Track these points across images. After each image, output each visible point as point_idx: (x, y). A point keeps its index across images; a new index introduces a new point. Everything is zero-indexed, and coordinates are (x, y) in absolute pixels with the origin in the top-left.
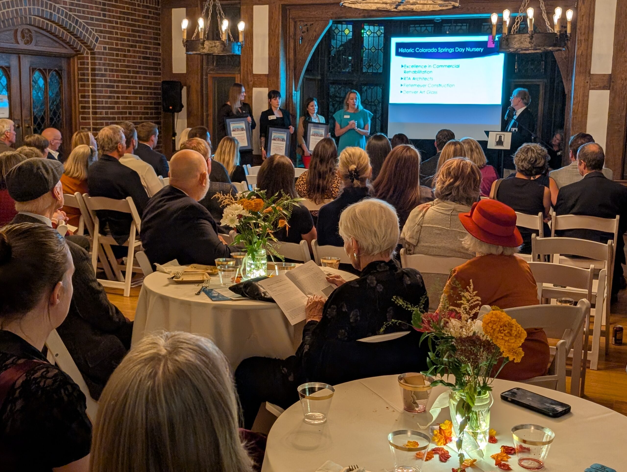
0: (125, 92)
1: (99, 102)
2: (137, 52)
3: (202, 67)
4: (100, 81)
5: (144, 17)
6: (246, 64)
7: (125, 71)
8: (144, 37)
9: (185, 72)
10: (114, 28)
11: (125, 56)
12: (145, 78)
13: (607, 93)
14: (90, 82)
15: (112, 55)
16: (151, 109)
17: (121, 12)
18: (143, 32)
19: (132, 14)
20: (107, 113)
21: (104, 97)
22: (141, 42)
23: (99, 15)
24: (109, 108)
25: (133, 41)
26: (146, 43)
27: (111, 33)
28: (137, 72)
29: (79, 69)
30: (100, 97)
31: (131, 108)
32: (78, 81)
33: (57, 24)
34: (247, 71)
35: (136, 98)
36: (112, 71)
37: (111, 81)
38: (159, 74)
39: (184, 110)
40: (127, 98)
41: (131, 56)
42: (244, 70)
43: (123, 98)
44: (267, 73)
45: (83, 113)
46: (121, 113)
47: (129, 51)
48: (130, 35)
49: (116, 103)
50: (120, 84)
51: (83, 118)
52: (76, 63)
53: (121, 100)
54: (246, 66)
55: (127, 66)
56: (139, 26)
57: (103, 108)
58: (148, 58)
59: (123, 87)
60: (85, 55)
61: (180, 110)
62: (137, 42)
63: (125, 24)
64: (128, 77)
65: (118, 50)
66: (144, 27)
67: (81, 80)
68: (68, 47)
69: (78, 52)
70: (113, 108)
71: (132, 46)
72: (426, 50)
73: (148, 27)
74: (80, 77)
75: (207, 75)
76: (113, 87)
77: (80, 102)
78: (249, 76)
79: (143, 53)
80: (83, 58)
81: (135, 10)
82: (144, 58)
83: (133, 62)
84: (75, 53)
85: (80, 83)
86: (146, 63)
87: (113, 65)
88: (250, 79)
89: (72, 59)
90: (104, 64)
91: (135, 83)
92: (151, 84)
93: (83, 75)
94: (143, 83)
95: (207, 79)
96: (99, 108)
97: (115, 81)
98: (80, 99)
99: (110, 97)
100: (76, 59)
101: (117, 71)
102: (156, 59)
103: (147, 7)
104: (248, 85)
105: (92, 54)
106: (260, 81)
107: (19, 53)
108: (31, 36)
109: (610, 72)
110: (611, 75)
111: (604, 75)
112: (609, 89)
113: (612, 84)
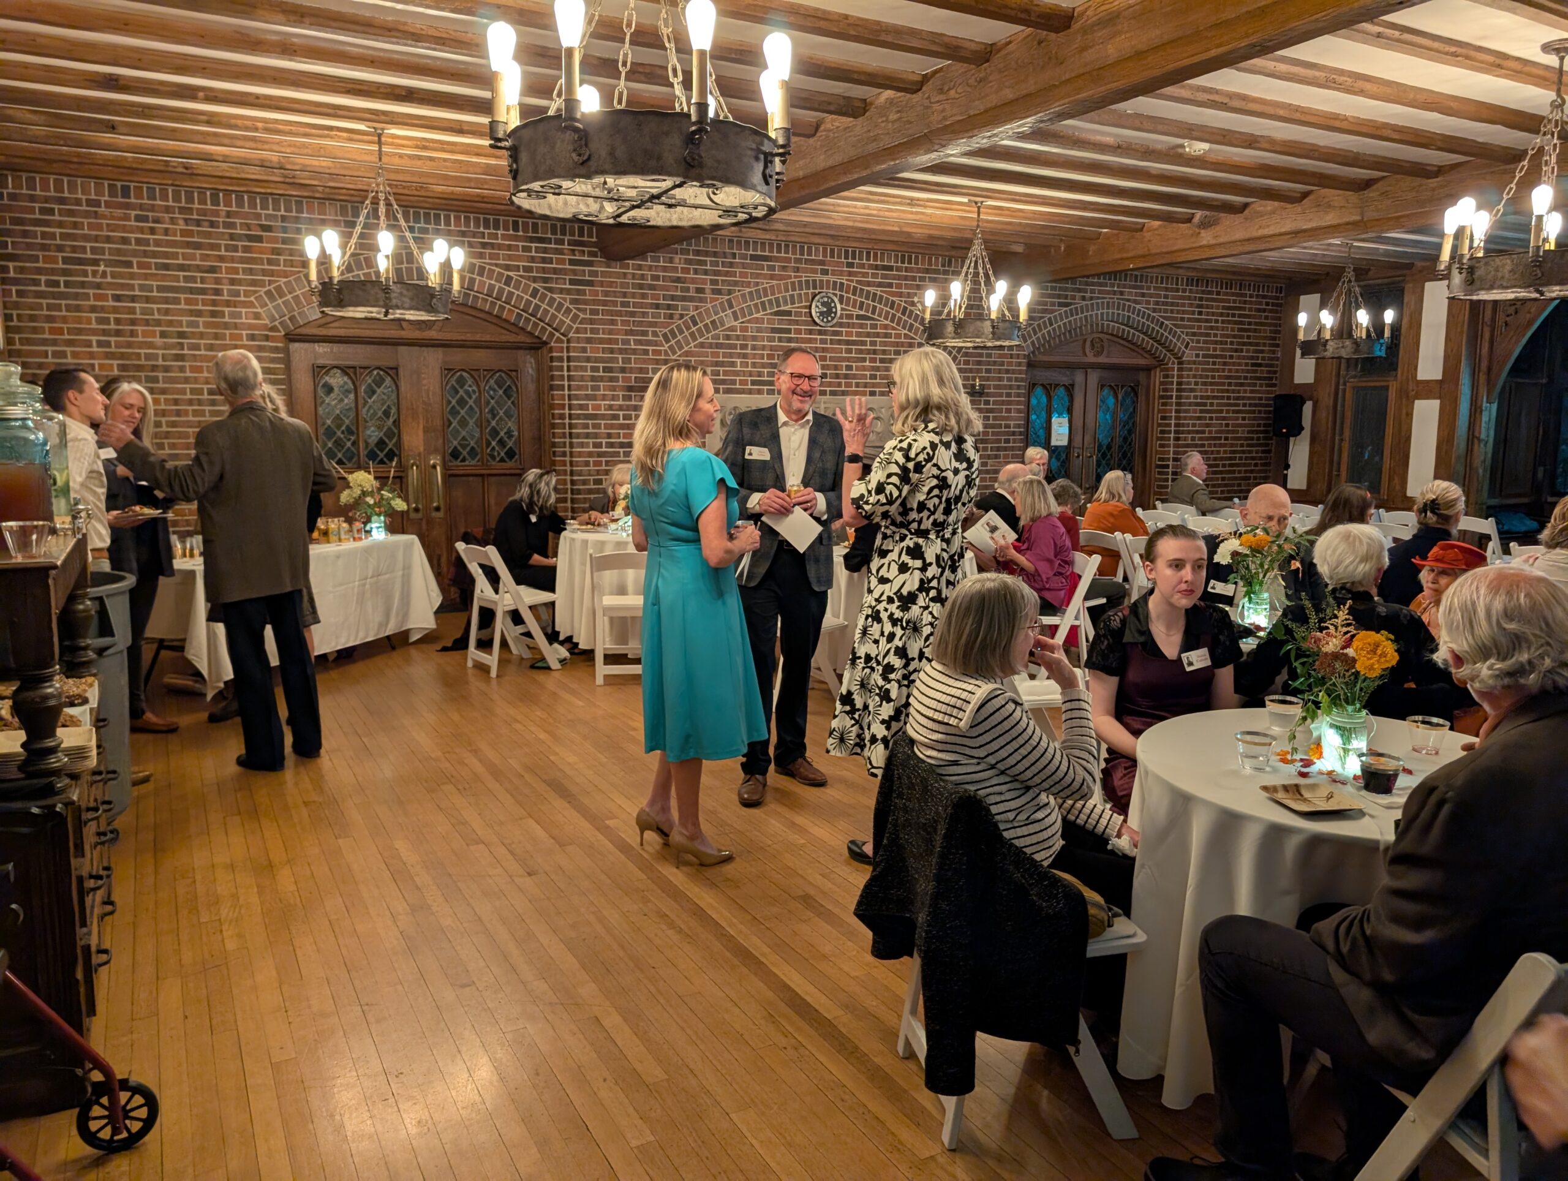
0: (1220, 411)
1: (1183, 425)
2: (1244, 358)
3: (1338, 374)
4: (1188, 397)
5: (1259, 310)
6: (1406, 367)
7: (1223, 384)
8: (1256, 337)
9: (1312, 380)
10: (1212, 328)
11: (1225, 364)
14: (1174, 400)
15: (1208, 363)
16: (1257, 432)
17: (1224, 308)
18: (1255, 331)
19: (1240, 308)
20: (1193, 439)
21: (1191, 418)
22: (1250, 344)
23: (1193, 313)
24: (1198, 432)
25: (1239, 344)
26: (1257, 344)
27: (1208, 334)
28: (1242, 385)
29: (1162, 383)
30: (1185, 418)
32: (1159, 399)
33: (1136, 329)
34: (1408, 377)
35: (1237, 419)
36: (1205, 384)
37: (1202, 397)
38: (1275, 385)
39: (1306, 434)
40: (1224, 418)
41: (1234, 364)
42: (1403, 374)
43: (1217, 419)
44: (1440, 378)
45: (1162, 439)
46: (1215, 439)
47: (1231, 357)
48: (1235, 337)
49: (1208, 425)
50: (1215, 401)
51: (1162, 446)
52: (1158, 377)
53: (1215, 422)
54: (1406, 370)
55: (1228, 377)
56: (1250, 324)
57: (1189, 432)
58: (1260, 365)
59: (1219, 405)
60: (1171, 366)
61: (1299, 433)
62: (1244, 344)
63: (1229, 322)
64: (1228, 391)
65: (1216, 356)
66: (1256, 324)
67: (1163, 397)
68: (1147, 356)
69: (1160, 363)
70: (1203, 432)
71: (1236, 351)
73: (1262, 324)
75: (1345, 384)
76: (1205, 405)
77: (1159, 425)
78: (1413, 383)
79: (1253, 358)
80: (1167, 370)
81: (1245, 302)
82: (1253, 365)
83: (1237, 371)
84: (1157, 363)
85: (1161, 401)
86: (1256, 372)
87: (1207, 377)
88: (1411, 388)
89: (1152, 372)
90: (1195, 376)
91: (1237, 398)
92: (1260, 399)
93: (1165, 390)
95: (1344, 391)
96: (1183, 432)
97: (1208, 398)
98: (1159, 421)
99: (1199, 418)
100: (1158, 370)
101: (1212, 384)
102: (1271, 366)
103: (1264, 297)
104: (1408, 397)
105: (1179, 363)
106: (1427, 390)
107: (1086, 367)
108: (1102, 346)
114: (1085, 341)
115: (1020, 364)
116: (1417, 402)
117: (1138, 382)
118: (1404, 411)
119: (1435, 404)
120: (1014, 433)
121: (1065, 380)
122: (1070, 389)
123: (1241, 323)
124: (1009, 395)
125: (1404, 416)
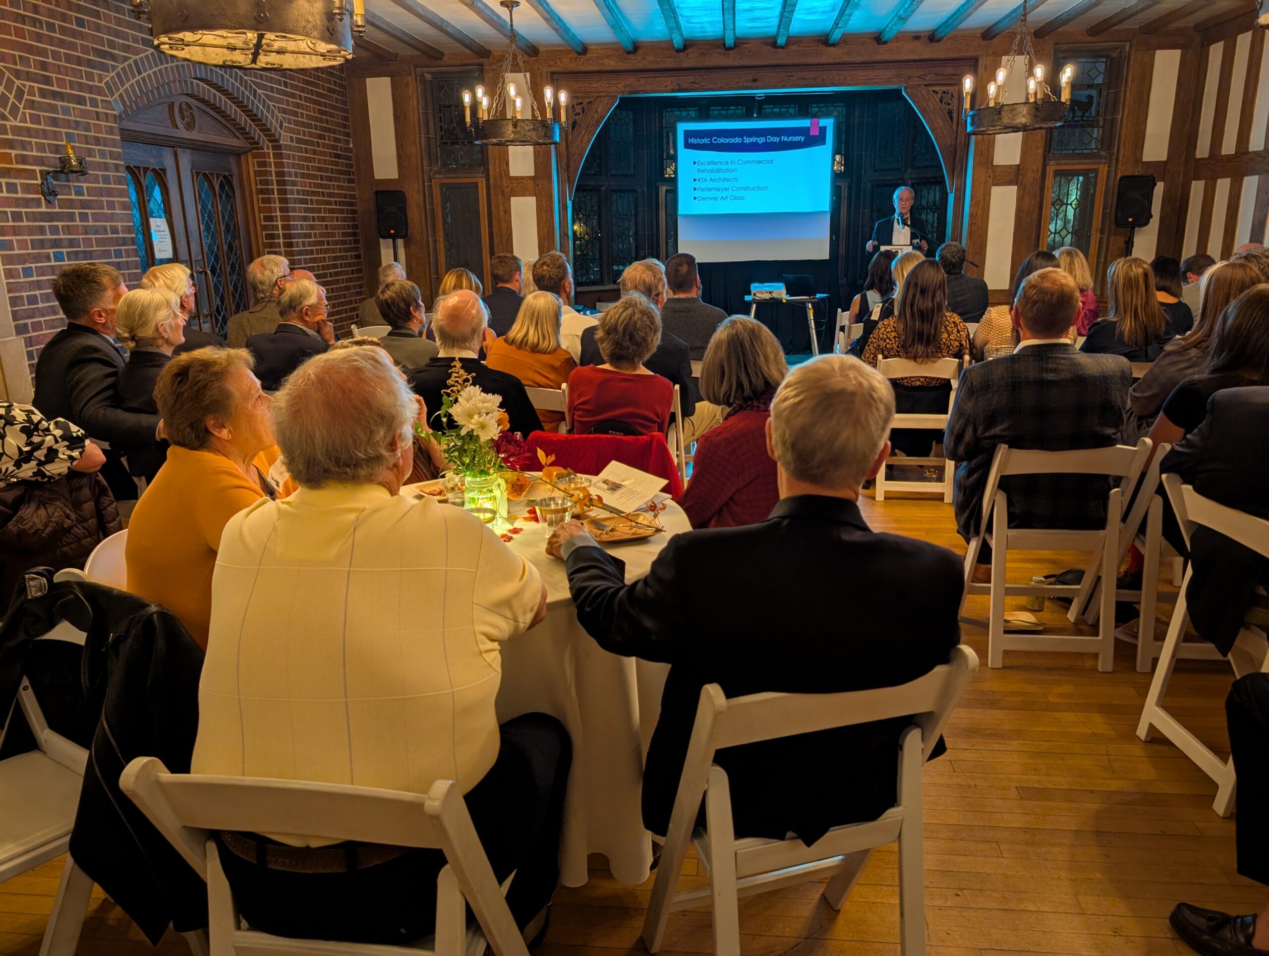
0: (319, 211)
2: (328, 146)
3: (422, 168)
4: (290, 192)
5: (329, 90)
6: (497, 162)
7: (316, 177)
8: (333, 123)
9: (396, 176)
10: (298, 106)
11: (315, 152)
12: (339, 187)
13: (1013, 189)
14: (276, 196)
15: (300, 150)
16: (349, 234)
18: (331, 115)
19: (315, 85)
20: (303, 244)
21: (298, 219)
22: (330, 130)
24: (305, 236)
26: (334, 132)
27: (296, 114)
29: (257, 173)
30: (294, 218)
31: (328, 235)
32: (257, 194)
34: (501, 174)
36: (303, 176)
37: (303, 192)
38: (353, 181)
40: (323, 219)
42: (495, 171)
43: (319, 219)
44: (533, 174)
46: (320, 243)
47: (315, 144)
48: (316, 119)
49: (312, 227)
50: (314, 198)
52: (251, 165)
53: (317, 223)
54: (497, 166)
55: (319, 169)
56: (325, 105)
57: (299, 235)
58: (340, 156)
59: (318, 203)
60: (266, 150)
62: (325, 129)
64: (320, 186)
65: (307, 142)
66: (331, 106)
67: (261, 191)
68: (239, 136)
69: (255, 145)
70: (310, 236)
72: (727, 140)
73: (335, 108)
74: (259, 187)
75: (430, 181)
76: (306, 202)
77: (264, 228)
78: (504, 180)
79: (334, 147)
80: (262, 155)
82: (335, 156)
83: (325, 162)
84: (249, 146)
85: (260, 196)
86: (337, 164)
88: (505, 185)
89: (243, 158)
90: (293, 165)
91: (329, 195)
92: (345, 196)
93: (264, 182)
94: (338, 195)
95: (431, 188)
96: (293, 236)
97: (308, 193)
98: (263, 223)
99: (304, 219)
100: (250, 155)
101: (308, 176)
102: (348, 158)
104: (503, 193)
105: (274, 148)
106: (521, 186)
107: (175, 144)
108: (192, 116)
109: (1018, 162)
110: (1018, 165)
111: (1011, 166)
112: (1016, 184)
113: (1020, 178)
114: (171, 106)
115: (110, 131)
116: (512, 199)
117: (229, 170)
118: (501, 208)
119: (531, 201)
120: (124, 242)
121: (153, 163)
122: (160, 176)
123: (319, 103)
124: (106, 180)
125: (502, 213)
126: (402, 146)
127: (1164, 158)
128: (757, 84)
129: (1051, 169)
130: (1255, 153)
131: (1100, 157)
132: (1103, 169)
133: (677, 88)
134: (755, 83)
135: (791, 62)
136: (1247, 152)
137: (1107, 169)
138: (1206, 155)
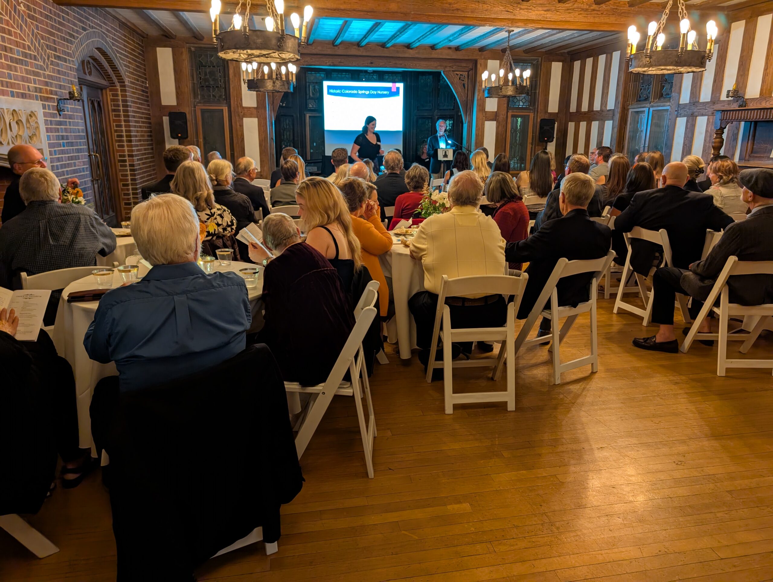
0: (140, 122)
3: (191, 101)
6: (236, 98)
8: (141, 72)
9: (176, 104)
11: (136, 89)
13: (495, 123)
14: (123, 113)
15: (132, 87)
29: (112, 100)
30: (132, 126)
32: (112, 112)
34: (238, 105)
36: (133, 102)
40: (141, 127)
42: (234, 103)
44: (256, 106)
45: (119, 141)
50: (137, 115)
51: (119, 146)
52: (109, 95)
54: (235, 100)
55: (138, 98)
56: (138, 62)
60: (117, 88)
62: (139, 76)
67: (114, 110)
68: (106, 79)
69: (112, 84)
72: (350, 92)
74: (113, 108)
75: (195, 107)
77: (116, 131)
78: (240, 108)
79: (142, 86)
83: (139, 95)
84: (109, 85)
86: (143, 96)
88: (240, 111)
89: (104, 91)
90: (130, 96)
92: (147, 114)
93: (116, 105)
95: (195, 111)
98: (115, 128)
100: (108, 90)
102: (147, 92)
104: (239, 115)
105: (121, 86)
106: (249, 112)
108: (91, 68)
109: (496, 110)
110: (496, 112)
111: (493, 112)
112: (496, 121)
113: (497, 118)
114: (83, 62)
116: (244, 119)
117: (100, 98)
118: (238, 124)
119: (255, 120)
125: (238, 126)
126: (179, 87)
127: (557, 111)
128: (373, 65)
129: (510, 114)
130: (597, 111)
131: (530, 109)
132: (532, 115)
133: (332, 64)
134: (371, 64)
135: (391, 55)
136: (593, 111)
137: (533, 115)
138: (575, 111)
